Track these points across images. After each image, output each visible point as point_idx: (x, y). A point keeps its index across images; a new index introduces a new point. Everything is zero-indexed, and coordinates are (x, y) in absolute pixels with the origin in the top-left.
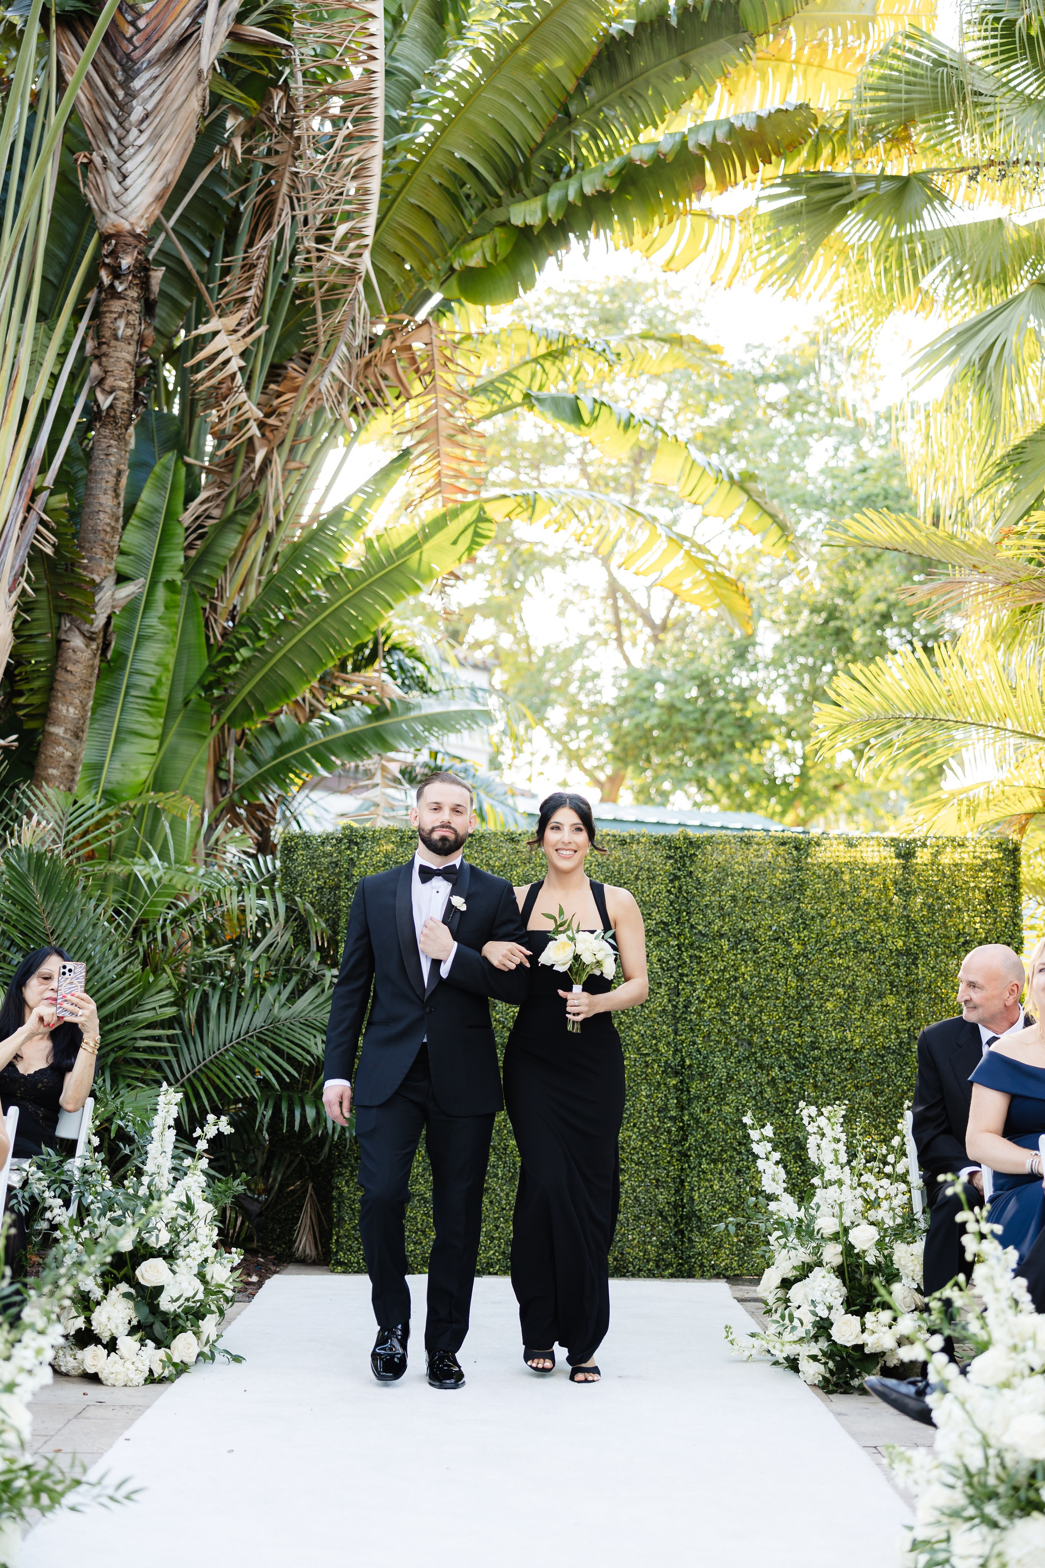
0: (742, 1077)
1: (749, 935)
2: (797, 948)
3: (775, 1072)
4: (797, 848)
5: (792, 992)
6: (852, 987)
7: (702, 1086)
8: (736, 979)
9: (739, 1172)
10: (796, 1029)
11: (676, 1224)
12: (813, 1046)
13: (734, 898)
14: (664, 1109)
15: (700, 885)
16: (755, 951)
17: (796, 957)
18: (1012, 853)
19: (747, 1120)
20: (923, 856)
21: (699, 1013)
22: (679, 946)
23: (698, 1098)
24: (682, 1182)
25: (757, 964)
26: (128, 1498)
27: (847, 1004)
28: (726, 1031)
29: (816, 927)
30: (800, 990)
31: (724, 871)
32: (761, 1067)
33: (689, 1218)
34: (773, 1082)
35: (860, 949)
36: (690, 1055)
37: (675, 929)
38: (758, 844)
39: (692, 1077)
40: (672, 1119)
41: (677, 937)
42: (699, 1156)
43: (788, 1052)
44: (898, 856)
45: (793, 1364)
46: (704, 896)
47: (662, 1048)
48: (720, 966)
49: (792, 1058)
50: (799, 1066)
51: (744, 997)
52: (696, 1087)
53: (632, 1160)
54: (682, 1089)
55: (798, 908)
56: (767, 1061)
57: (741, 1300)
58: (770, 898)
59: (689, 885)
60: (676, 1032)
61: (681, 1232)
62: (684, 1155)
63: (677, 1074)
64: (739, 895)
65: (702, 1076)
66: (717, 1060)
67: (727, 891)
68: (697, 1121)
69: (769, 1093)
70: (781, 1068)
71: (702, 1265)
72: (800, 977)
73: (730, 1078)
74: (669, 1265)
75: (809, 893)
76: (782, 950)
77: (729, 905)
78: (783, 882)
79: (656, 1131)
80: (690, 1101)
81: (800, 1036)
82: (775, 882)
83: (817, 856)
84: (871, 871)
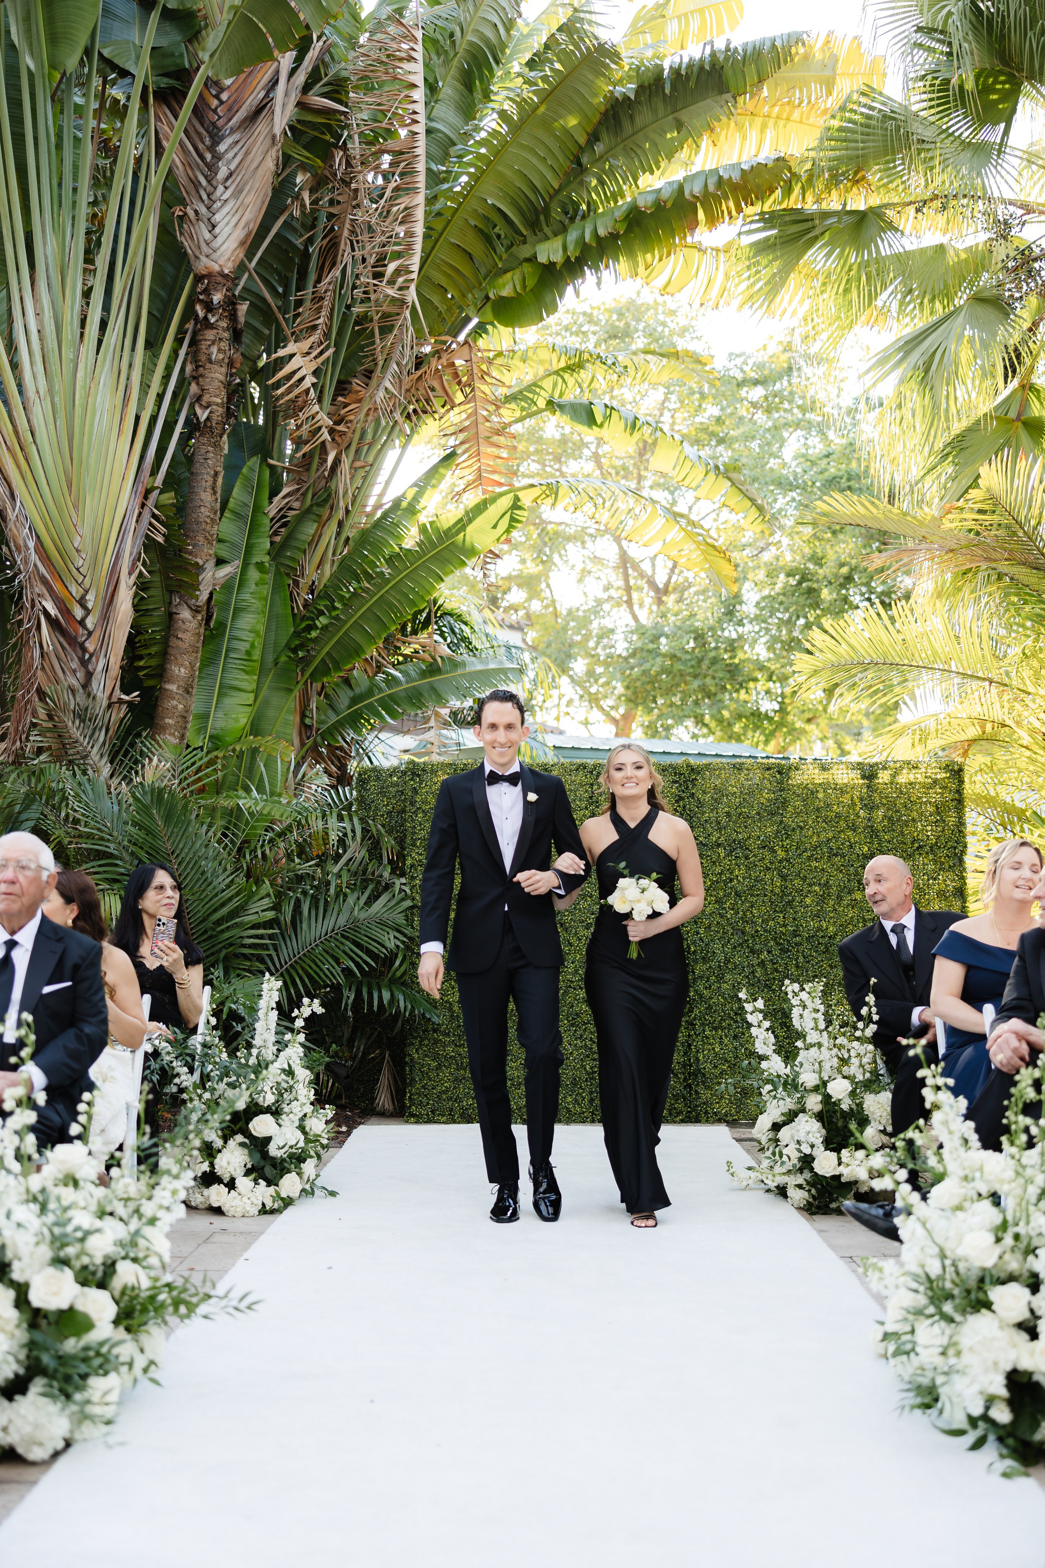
0: (737, 960)
1: (742, 845)
2: (781, 854)
3: (764, 955)
4: (779, 772)
5: (777, 890)
6: (827, 885)
7: (704, 967)
8: (731, 880)
9: (735, 1037)
10: (781, 921)
11: (685, 1080)
12: (795, 934)
13: (728, 814)
15: (700, 804)
16: (747, 858)
17: (780, 862)
18: (957, 773)
19: (742, 995)
20: (884, 777)
23: (701, 977)
24: (689, 1045)
25: (748, 868)
26: (249, 1308)
27: (822, 899)
28: (724, 923)
29: (796, 837)
30: (784, 888)
31: (721, 792)
32: (752, 951)
33: (695, 1074)
34: (762, 964)
35: (832, 854)
36: (694, 943)
38: (749, 769)
42: (703, 1024)
43: (775, 939)
44: (863, 777)
45: (782, 1192)
46: (703, 813)
48: (718, 870)
49: (778, 944)
50: (783, 951)
51: (738, 894)
55: (782, 822)
56: (757, 947)
57: (738, 1140)
58: (758, 814)
61: (690, 1086)
64: (733, 812)
65: (705, 960)
66: (717, 946)
67: (723, 809)
68: (701, 996)
69: (759, 972)
70: (769, 952)
71: (706, 1113)
72: (784, 878)
73: (727, 961)
74: (678, 1114)
75: (790, 809)
76: (769, 856)
78: (768, 800)
81: (785, 926)
82: (762, 800)
83: (797, 779)
84: (842, 790)
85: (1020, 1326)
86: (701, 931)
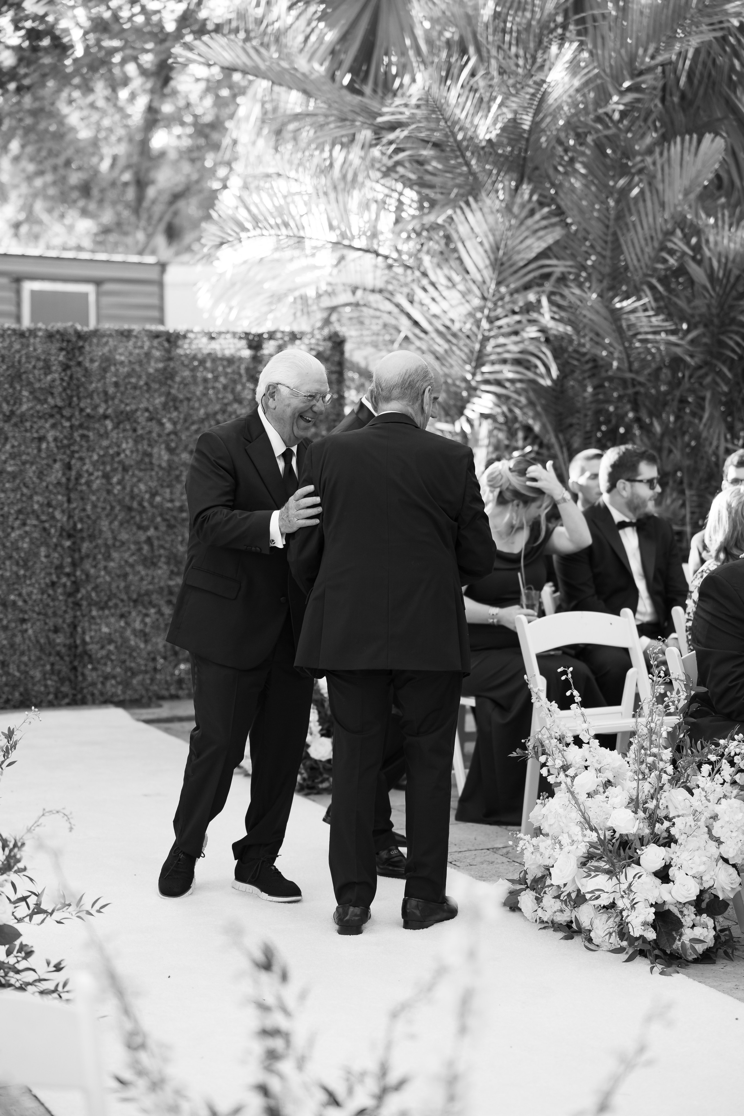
0: (124, 536)
1: (129, 417)
2: (169, 426)
3: (151, 532)
4: (168, 341)
5: (164, 464)
7: (91, 546)
8: (118, 454)
9: (122, 616)
10: (168, 496)
11: (71, 662)
13: (116, 384)
14: (59, 568)
15: (87, 372)
16: (135, 430)
17: (168, 435)
18: (339, 345)
20: (268, 348)
21: (88, 484)
22: (72, 427)
23: (88, 556)
24: (75, 627)
25: (136, 442)
28: (111, 498)
29: (184, 408)
30: (170, 462)
31: (108, 361)
32: (140, 527)
33: (81, 656)
36: (81, 520)
37: (66, 412)
38: (136, 337)
39: (83, 539)
40: (68, 575)
41: (69, 419)
42: (89, 605)
43: (161, 515)
44: (250, 347)
46: (91, 383)
47: (58, 515)
48: (105, 443)
49: (164, 520)
50: (170, 527)
51: (125, 469)
52: (85, 546)
53: (34, 611)
54: (74, 549)
55: (169, 394)
56: (145, 523)
58: (147, 384)
59: (79, 372)
60: (69, 501)
61: (75, 669)
62: (77, 605)
63: (70, 536)
64: (121, 382)
65: (92, 537)
66: (104, 524)
67: (111, 379)
68: (87, 575)
69: (146, 548)
70: (156, 528)
71: (93, 695)
72: (171, 451)
74: (65, 696)
75: (178, 379)
76: (156, 429)
77: (111, 390)
78: (157, 370)
79: (53, 584)
80: (82, 559)
81: (172, 501)
82: (151, 370)
83: (185, 348)
84: (230, 361)
85: (657, 874)
86: (89, 507)
